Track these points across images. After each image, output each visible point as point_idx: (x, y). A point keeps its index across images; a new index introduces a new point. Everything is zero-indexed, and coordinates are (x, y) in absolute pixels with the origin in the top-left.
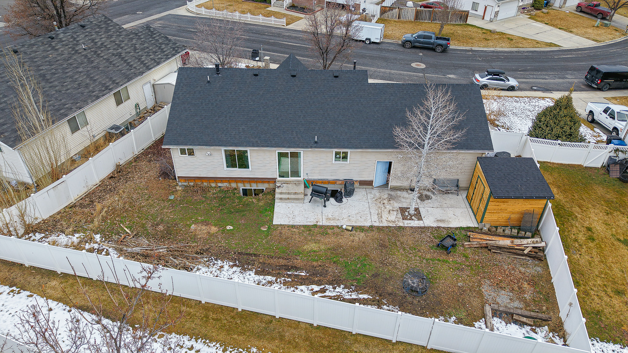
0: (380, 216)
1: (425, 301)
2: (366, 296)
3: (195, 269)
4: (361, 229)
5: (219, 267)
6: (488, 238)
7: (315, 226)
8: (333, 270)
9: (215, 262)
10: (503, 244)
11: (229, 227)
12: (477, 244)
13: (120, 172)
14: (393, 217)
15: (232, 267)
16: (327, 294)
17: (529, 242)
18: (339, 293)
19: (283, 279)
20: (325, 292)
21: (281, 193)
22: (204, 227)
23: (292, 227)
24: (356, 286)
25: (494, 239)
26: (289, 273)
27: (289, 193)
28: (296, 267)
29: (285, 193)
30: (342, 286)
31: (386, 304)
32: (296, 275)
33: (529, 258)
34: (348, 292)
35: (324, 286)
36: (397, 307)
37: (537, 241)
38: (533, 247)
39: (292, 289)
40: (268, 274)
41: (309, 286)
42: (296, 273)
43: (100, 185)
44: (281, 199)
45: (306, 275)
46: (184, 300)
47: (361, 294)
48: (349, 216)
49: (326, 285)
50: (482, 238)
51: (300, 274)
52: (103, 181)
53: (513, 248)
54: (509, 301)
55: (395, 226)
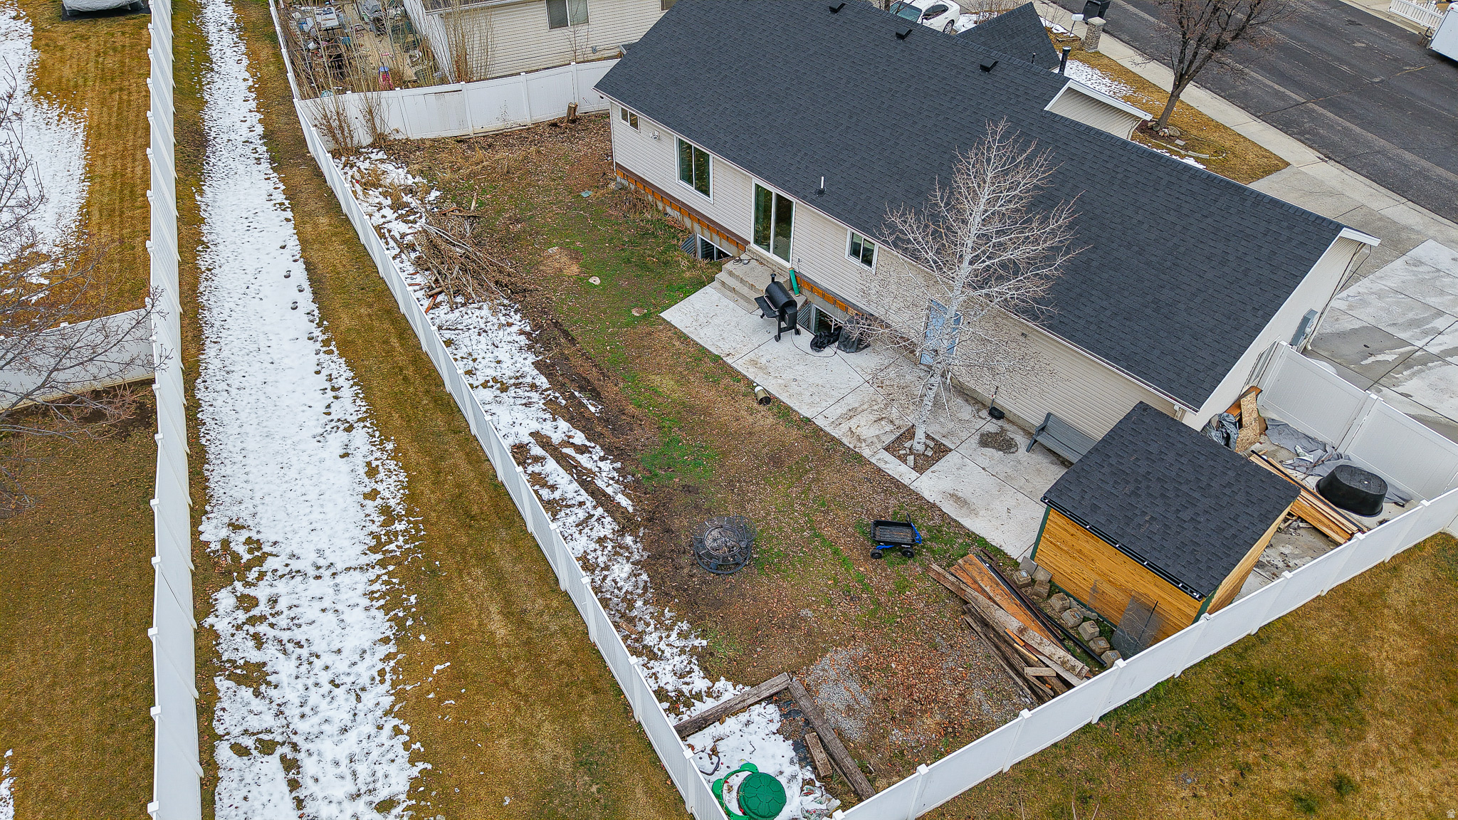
0: (851, 413)
1: (704, 582)
2: (624, 501)
3: (476, 305)
4: (785, 412)
5: (504, 322)
6: (987, 589)
7: (717, 359)
8: (641, 435)
9: (512, 314)
10: (1002, 620)
11: (596, 281)
12: (953, 583)
13: (574, 121)
14: (868, 431)
15: (522, 333)
16: (584, 460)
17: (1055, 658)
18: (597, 469)
19: (557, 395)
20: (582, 454)
21: (731, 273)
22: (564, 259)
23: (679, 338)
24: (637, 481)
25: (996, 599)
26: (576, 393)
27: (742, 281)
28: (598, 394)
29: (737, 277)
30: (618, 465)
31: (637, 536)
32: (581, 403)
33: (1029, 692)
34: (613, 479)
35: (593, 445)
36: (646, 554)
37: (1073, 668)
38: (1058, 676)
39: (548, 416)
40: (549, 376)
41: (574, 430)
42: (585, 401)
43: (529, 129)
44: (723, 283)
45: (594, 414)
46: (409, 332)
47: (628, 496)
48: (795, 380)
49: (598, 447)
50: (978, 579)
51: (589, 406)
52: (537, 125)
53: (1012, 642)
54: (842, 708)
55: (851, 446)
